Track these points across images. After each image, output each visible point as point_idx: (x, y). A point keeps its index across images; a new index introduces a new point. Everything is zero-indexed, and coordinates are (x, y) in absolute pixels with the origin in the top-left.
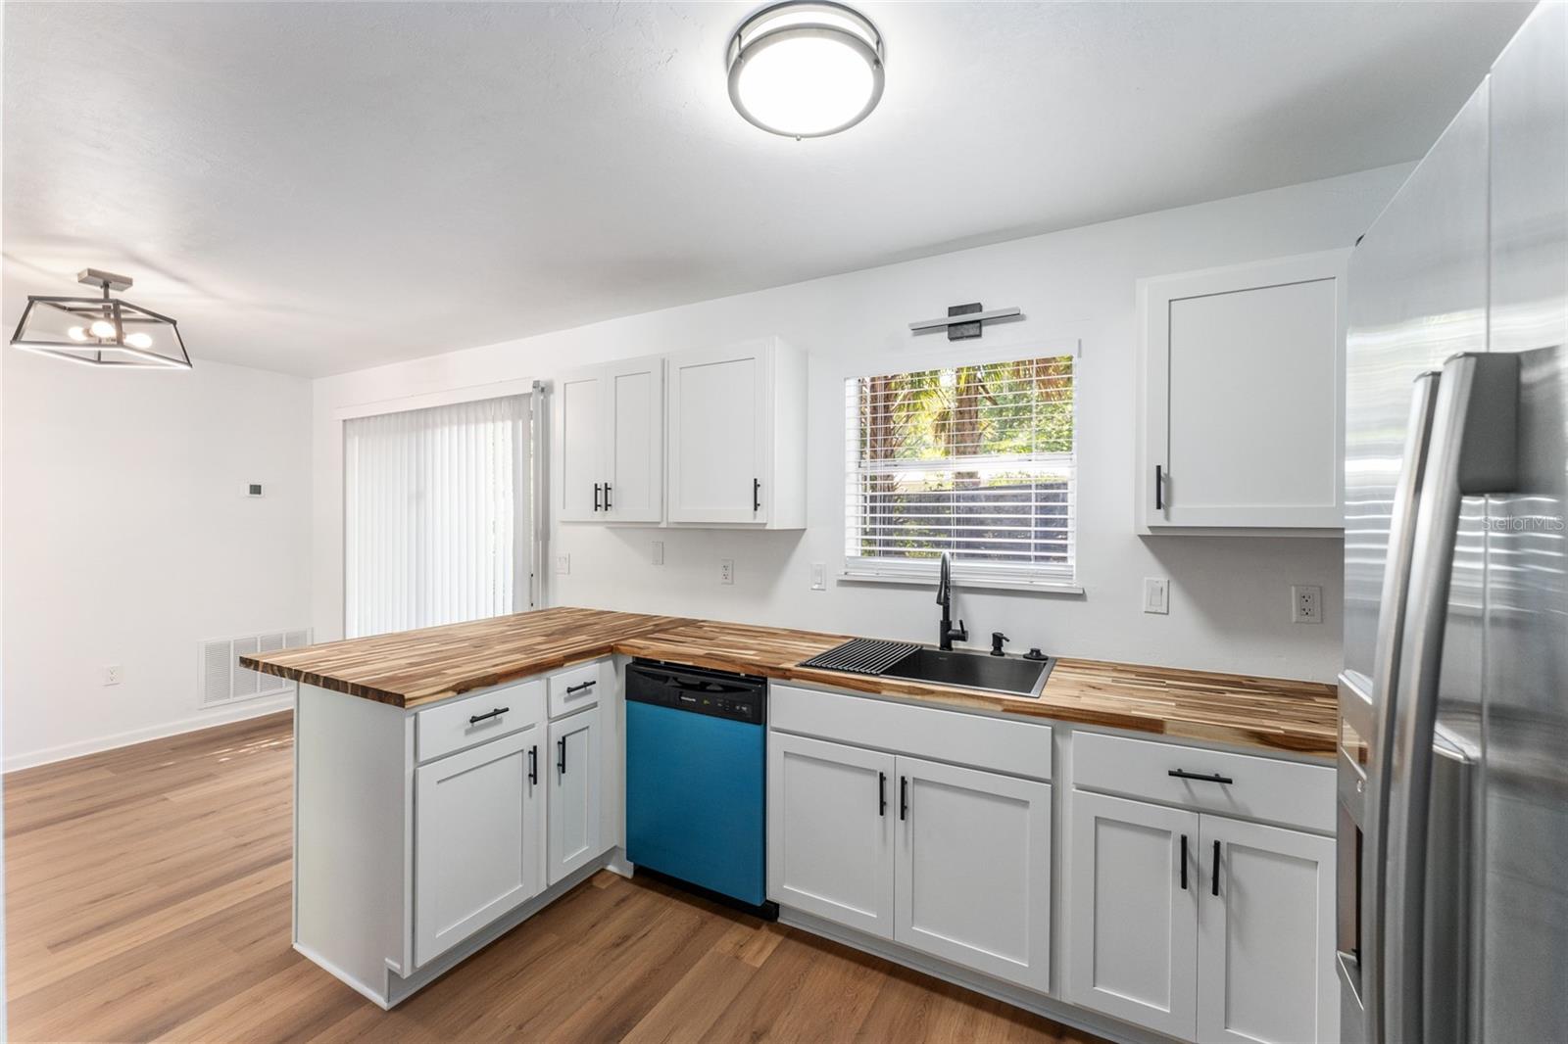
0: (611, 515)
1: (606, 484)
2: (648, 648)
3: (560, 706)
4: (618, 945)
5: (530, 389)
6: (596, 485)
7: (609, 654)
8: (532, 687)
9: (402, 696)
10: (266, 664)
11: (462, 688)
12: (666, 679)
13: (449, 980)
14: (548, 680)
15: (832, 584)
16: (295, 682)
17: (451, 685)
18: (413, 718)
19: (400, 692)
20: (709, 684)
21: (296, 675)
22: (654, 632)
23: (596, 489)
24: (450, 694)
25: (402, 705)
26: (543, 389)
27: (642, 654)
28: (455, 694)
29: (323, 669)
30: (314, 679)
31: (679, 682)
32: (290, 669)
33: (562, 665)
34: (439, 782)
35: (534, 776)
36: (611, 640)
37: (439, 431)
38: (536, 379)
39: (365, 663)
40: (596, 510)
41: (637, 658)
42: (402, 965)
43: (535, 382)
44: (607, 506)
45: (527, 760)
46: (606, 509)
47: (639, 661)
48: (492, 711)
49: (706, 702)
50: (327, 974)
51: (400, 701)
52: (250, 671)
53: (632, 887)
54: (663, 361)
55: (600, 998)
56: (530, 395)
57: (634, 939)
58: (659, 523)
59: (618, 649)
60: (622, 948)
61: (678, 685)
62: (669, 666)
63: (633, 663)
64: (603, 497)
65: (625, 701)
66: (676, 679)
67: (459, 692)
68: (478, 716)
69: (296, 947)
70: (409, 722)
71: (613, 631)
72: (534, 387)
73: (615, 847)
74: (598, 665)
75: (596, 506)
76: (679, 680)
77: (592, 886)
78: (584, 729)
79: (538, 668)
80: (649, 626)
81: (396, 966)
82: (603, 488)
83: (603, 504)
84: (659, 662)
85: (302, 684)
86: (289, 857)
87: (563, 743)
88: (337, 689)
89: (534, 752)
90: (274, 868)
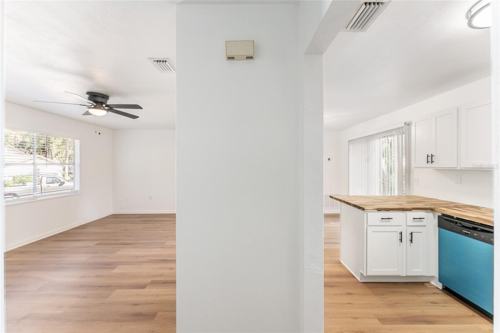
0: (434, 165)
1: (432, 154)
2: (447, 211)
3: (411, 222)
4: (432, 303)
5: (403, 125)
6: (428, 155)
7: (431, 211)
8: (401, 214)
9: (364, 208)
10: (335, 198)
11: (379, 210)
12: (456, 223)
14: (406, 214)
16: (340, 202)
17: (376, 208)
18: (366, 214)
19: (363, 207)
20: (478, 228)
21: (341, 201)
22: (453, 207)
23: (428, 156)
25: (364, 210)
26: (408, 124)
27: (445, 213)
28: (377, 211)
29: (346, 200)
30: (344, 202)
31: (462, 225)
32: (339, 199)
33: (411, 210)
34: (373, 232)
35: (401, 240)
36: (432, 207)
37: (374, 141)
38: (405, 122)
39: (355, 201)
40: (428, 163)
41: (443, 214)
42: (364, 272)
43: (405, 123)
44: (432, 162)
45: (399, 235)
46: (432, 163)
47: (444, 215)
48: (388, 218)
49: (475, 234)
50: (347, 269)
51: (363, 209)
52: (331, 199)
53: (441, 292)
54: (458, 108)
55: (423, 311)
56: (403, 127)
57: (439, 305)
58: (456, 168)
59: (434, 210)
60: (432, 305)
61: (461, 225)
62: (457, 219)
63: (442, 215)
64: (430, 159)
65: (438, 228)
66: (460, 224)
67: (378, 211)
68: (384, 218)
69: (340, 261)
70: (365, 215)
71: (435, 204)
72: (405, 124)
73: (434, 276)
74: (426, 213)
75: (428, 162)
76: (462, 224)
77: (424, 285)
78: (420, 232)
79: (404, 210)
80: (452, 205)
81: (362, 272)
82: (431, 156)
83: (431, 161)
84: (453, 217)
85: (342, 203)
86: (339, 244)
87: (412, 234)
88: (349, 205)
89: (401, 233)
90: (335, 245)
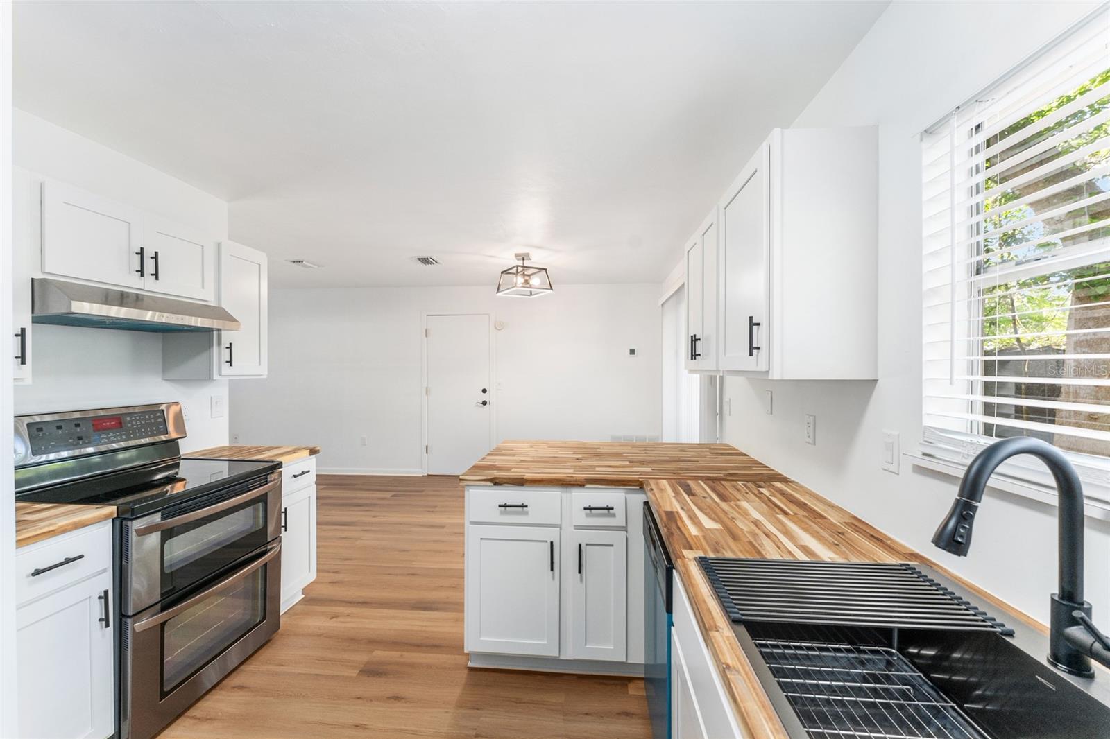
0: (701, 364)
1: (695, 336)
6: (692, 336)
7: (637, 488)
8: (554, 494)
11: (499, 482)
13: (498, 675)
15: (906, 469)
17: (489, 477)
23: (692, 340)
24: (489, 483)
28: (492, 484)
33: (584, 486)
35: (552, 564)
40: (692, 359)
44: (696, 355)
45: (546, 550)
46: (695, 359)
48: (520, 504)
54: (718, 208)
59: (643, 486)
67: (496, 484)
75: (692, 355)
77: (627, 685)
79: (561, 483)
87: (580, 548)
89: (551, 546)
